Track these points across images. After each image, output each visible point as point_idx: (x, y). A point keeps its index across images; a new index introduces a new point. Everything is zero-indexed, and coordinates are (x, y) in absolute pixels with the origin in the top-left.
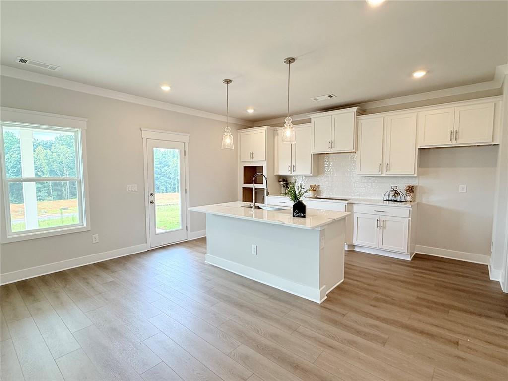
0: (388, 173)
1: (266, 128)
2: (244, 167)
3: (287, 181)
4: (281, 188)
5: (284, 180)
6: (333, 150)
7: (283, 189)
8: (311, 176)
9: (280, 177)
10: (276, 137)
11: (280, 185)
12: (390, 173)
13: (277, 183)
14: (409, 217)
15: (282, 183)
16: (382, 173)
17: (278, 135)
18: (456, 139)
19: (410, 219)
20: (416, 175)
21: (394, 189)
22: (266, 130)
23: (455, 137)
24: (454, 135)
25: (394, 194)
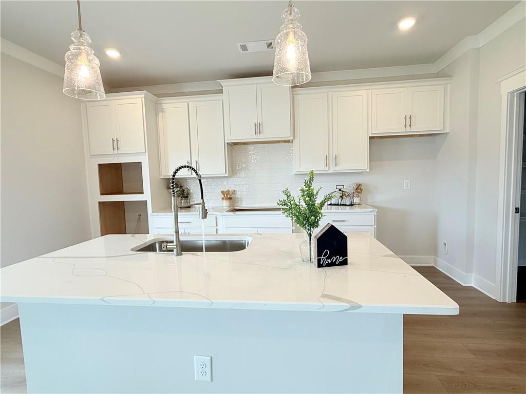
0: (336, 168)
1: (144, 96)
2: (100, 165)
5: (177, 185)
6: (261, 138)
8: (226, 177)
10: (160, 114)
12: (340, 168)
16: (329, 169)
17: (163, 111)
18: (410, 126)
19: (376, 226)
20: (368, 170)
21: (340, 190)
22: (143, 99)
23: (408, 123)
24: (408, 120)
25: (341, 196)
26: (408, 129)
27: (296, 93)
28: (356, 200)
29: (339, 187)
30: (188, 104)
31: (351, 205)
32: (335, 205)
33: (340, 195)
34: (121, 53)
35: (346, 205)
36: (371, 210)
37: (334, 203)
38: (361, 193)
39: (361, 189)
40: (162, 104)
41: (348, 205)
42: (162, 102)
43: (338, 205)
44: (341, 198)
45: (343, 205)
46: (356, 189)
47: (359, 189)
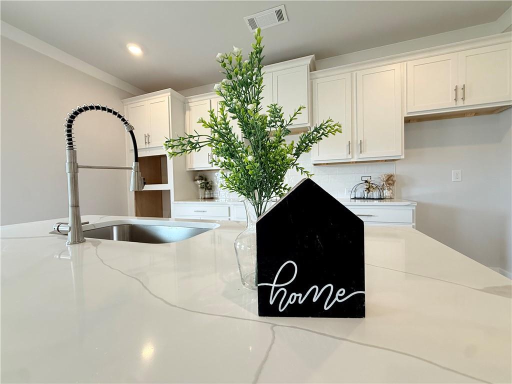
0: (362, 156)
1: (170, 94)
3: (206, 180)
4: (198, 191)
5: (201, 178)
7: (201, 192)
9: (196, 172)
10: (187, 112)
11: (197, 185)
12: (364, 156)
13: (192, 184)
14: (413, 222)
15: (198, 182)
16: (352, 158)
17: (189, 109)
18: (463, 99)
19: (414, 224)
20: (403, 157)
21: (366, 181)
22: (170, 97)
23: (460, 96)
24: (460, 92)
25: (367, 189)
26: (460, 103)
27: (314, 77)
28: (387, 193)
29: (365, 179)
30: (211, 101)
31: (380, 199)
32: (360, 198)
33: (366, 187)
34: (142, 49)
35: (373, 199)
36: (409, 203)
37: (359, 197)
38: (393, 184)
39: (392, 180)
40: (188, 103)
41: (376, 199)
42: (190, 101)
43: (364, 198)
44: (367, 191)
45: (370, 199)
46: (387, 180)
47: (390, 180)
